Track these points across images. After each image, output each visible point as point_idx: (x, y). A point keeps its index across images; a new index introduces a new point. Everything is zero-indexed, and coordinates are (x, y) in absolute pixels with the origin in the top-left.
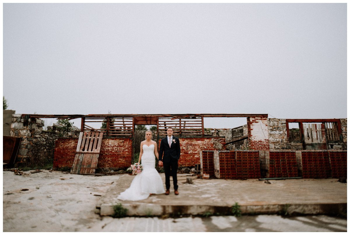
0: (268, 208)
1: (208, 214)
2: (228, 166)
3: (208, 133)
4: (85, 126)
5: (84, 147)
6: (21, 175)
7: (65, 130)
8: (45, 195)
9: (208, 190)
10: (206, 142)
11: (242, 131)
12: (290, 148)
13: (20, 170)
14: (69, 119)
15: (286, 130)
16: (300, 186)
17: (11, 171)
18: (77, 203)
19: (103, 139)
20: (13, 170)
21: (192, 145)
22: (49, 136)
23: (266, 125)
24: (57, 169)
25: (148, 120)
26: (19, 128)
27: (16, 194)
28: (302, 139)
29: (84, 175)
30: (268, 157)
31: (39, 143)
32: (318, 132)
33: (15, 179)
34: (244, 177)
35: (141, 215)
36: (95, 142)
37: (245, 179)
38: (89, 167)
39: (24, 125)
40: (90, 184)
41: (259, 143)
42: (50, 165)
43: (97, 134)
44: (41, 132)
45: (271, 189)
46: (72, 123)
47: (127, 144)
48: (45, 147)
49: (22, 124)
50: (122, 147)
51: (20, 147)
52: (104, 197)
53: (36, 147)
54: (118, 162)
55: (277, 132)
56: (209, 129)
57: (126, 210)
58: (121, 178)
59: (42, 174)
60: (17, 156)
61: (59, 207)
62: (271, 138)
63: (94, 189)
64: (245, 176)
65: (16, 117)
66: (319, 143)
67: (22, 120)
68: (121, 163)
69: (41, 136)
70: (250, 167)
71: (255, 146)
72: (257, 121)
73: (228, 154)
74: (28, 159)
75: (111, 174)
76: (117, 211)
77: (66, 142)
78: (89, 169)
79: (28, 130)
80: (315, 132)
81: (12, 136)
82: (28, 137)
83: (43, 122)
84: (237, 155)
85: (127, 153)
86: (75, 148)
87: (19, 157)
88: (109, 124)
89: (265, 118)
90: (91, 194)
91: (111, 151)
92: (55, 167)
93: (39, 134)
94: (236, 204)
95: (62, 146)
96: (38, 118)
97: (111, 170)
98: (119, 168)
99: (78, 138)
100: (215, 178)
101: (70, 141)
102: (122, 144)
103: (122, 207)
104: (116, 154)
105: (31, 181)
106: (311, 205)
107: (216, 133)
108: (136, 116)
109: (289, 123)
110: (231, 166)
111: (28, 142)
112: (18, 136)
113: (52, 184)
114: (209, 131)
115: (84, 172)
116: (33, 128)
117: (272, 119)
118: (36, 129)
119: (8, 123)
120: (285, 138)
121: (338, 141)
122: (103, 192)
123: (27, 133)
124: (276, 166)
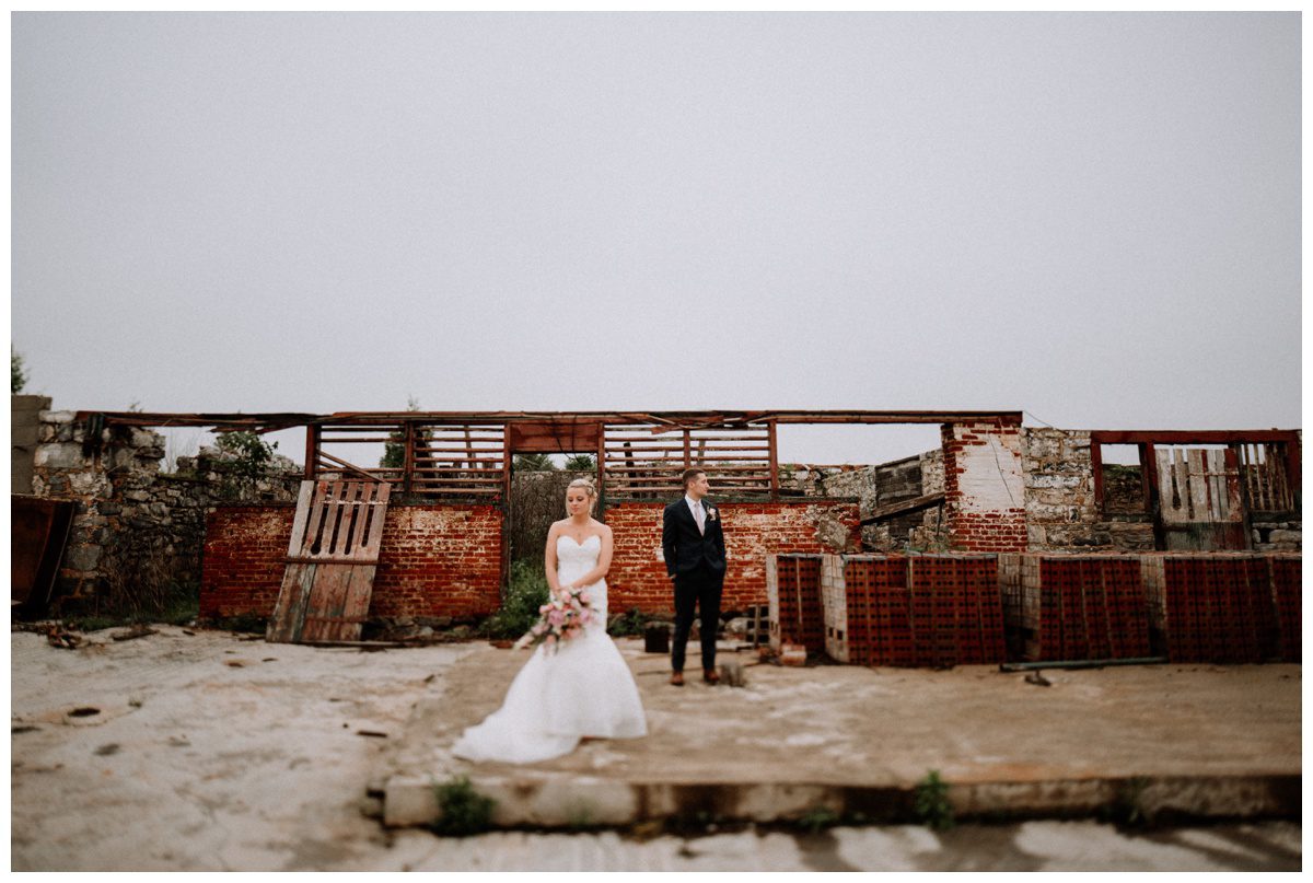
0: (1060, 794)
1: (822, 817)
2: (879, 616)
3: (784, 480)
4: (322, 459)
5: (319, 537)
6: (72, 647)
7: (245, 474)
8: (164, 736)
9: (808, 714)
10: (786, 520)
11: (915, 475)
12: (1105, 541)
13: (70, 629)
14: (258, 428)
15: (1092, 471)
16: (1167, 696)
17: (37, 631)
18: (292, 766)
19: (390, 507)
20: (41, 628)
21: (732, 530)
22: (182, 494)
23: (1016, 455)
24: (215, 622)
25: (562, 435)
26: (66, 465)
27: (49, 729)
28: (1153, 508)
29: (317, 645)
30: (1034, 581)
31: (143, 524)
32: (1212, 479)
33: (49, 666)
34: (942, 659)
35: (549, 822)
36: (359, 518)
37: (947, 664)
38: (338, 617)
39: (86, 454)
40: (342, 684)
41: (987, 522)
42: (188, 608)
43: (368, 489)
44: (152, 480)
45: (1057, 711)
46: (271, 444)
47: (485, 528)
48: (168, 535)
49: (78, 451)
50: (462, 537)
51: (70, 538)
52: (399, 745)
53: (133, 538)
54: (450, 595)
55: (1059, 481)
56: (788, 466)
57: (487, 804)
58: (464, 660)
59: (155, 642)
60: (59, 573)
61: (217, 786)
62: (1035, 503)
63: (358, 704)
64: (945, 654)
65: (53, 424)
66: (1215, 524)
67: (79, 436)
68: (460, 601)
69: (155, 494)
70: (964, 618)
71: (973, 534)
72: (981, 437)
73: (880, 569)
74: (102, 586)
75: (422, 643)
76: (453, 810)
77: (247, 518)
78: (337, 625)
79: (100, 473)
80: (1203, 480)
81: (38, 494)
82: (102, 500)
83: (159, 442)
84: (916, 573)
85: (483, 561)
86: (284, 543)
87: (68, 576)
88: (413, 451)
89: (1011, 428)
90: (346, 726)
91: (420, 555)
92: (207, 615)
93: (144, 489)
94: (934, 776)
95: (231, 533)
96: (140, 427)
97: (421, 626)
98: (454, 617)
99: (296, 503)
100: (831, 661)
101: (264, 516)
102: (463, 527)
103: (472, 789)
104: (440, 566)
105: (114, 674)
106: (1233, 780)
107: (812, 482)
108: (517, 421)
109: (1103, 447)
110: (892, 615)
111: (103, 518)
112: (63, 496)
113: (191, 685)
114: (789, 475)
115: (318, 634)
116: (119, 465)
117: (1040, 430)
118: (132, 469)
119: (25, 445)
120: (1087, 502)
121: (1289, 513)
122: (395, 720)
123: (99, 485)
124: (1067, 615)
